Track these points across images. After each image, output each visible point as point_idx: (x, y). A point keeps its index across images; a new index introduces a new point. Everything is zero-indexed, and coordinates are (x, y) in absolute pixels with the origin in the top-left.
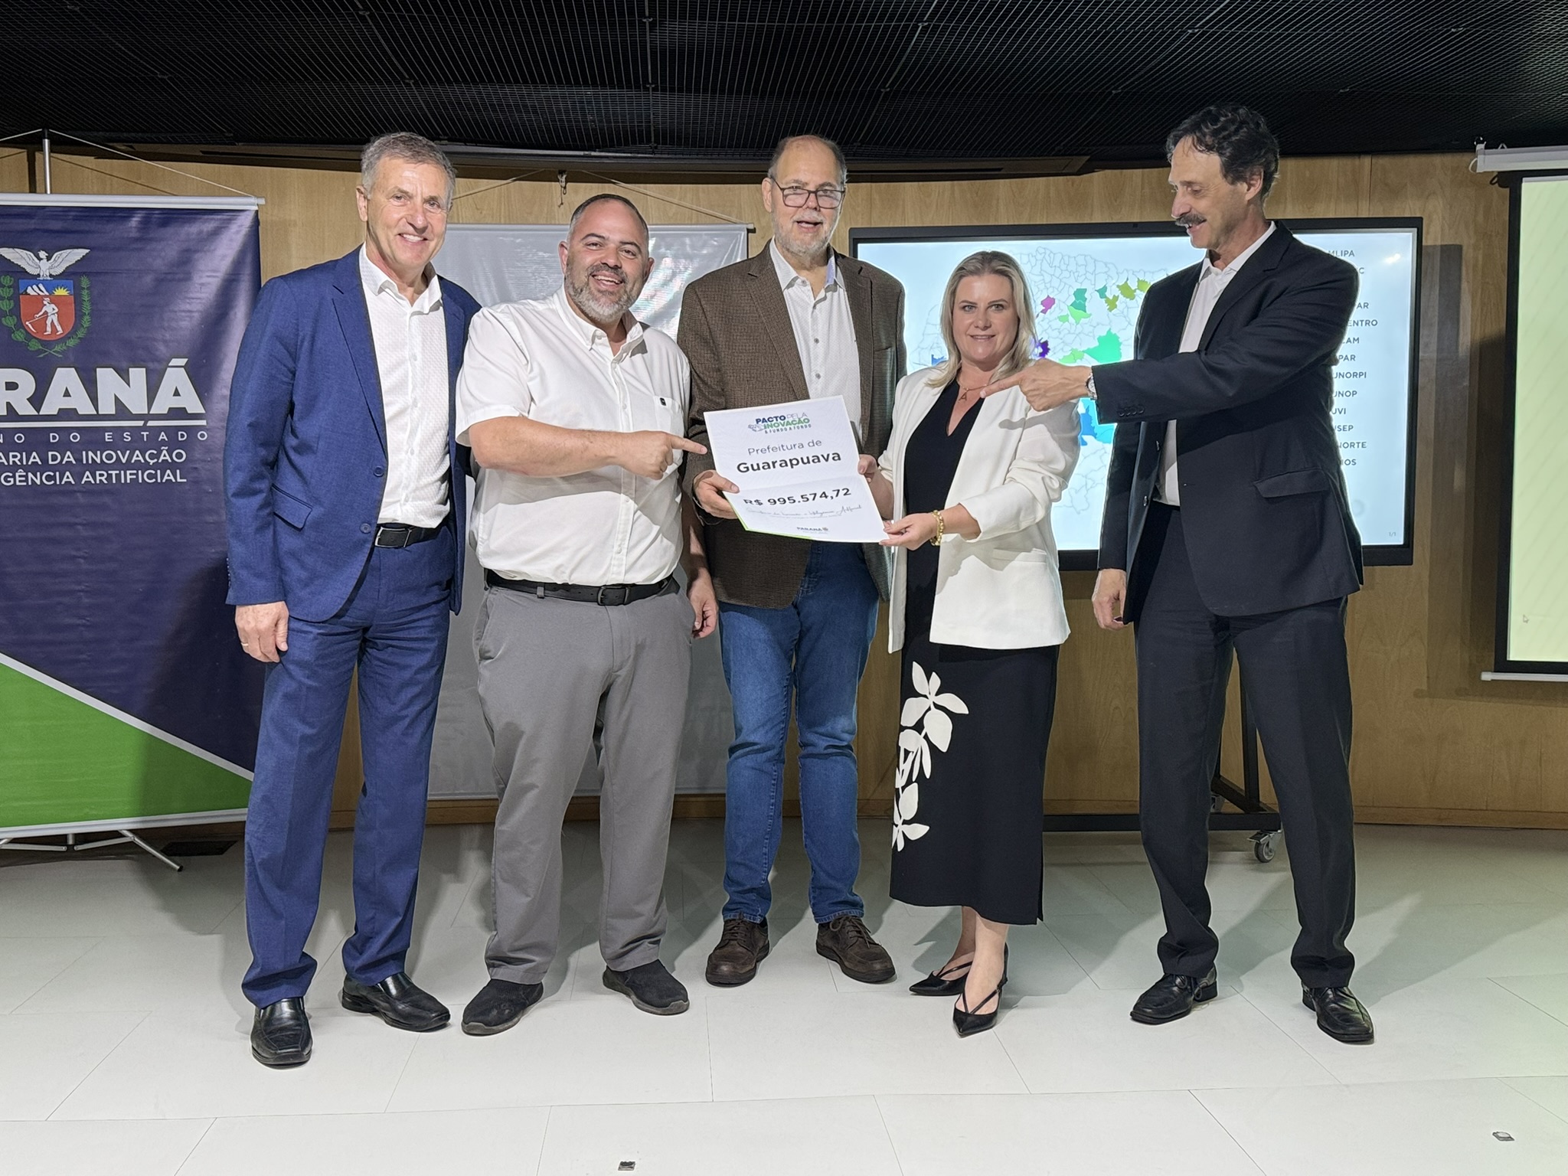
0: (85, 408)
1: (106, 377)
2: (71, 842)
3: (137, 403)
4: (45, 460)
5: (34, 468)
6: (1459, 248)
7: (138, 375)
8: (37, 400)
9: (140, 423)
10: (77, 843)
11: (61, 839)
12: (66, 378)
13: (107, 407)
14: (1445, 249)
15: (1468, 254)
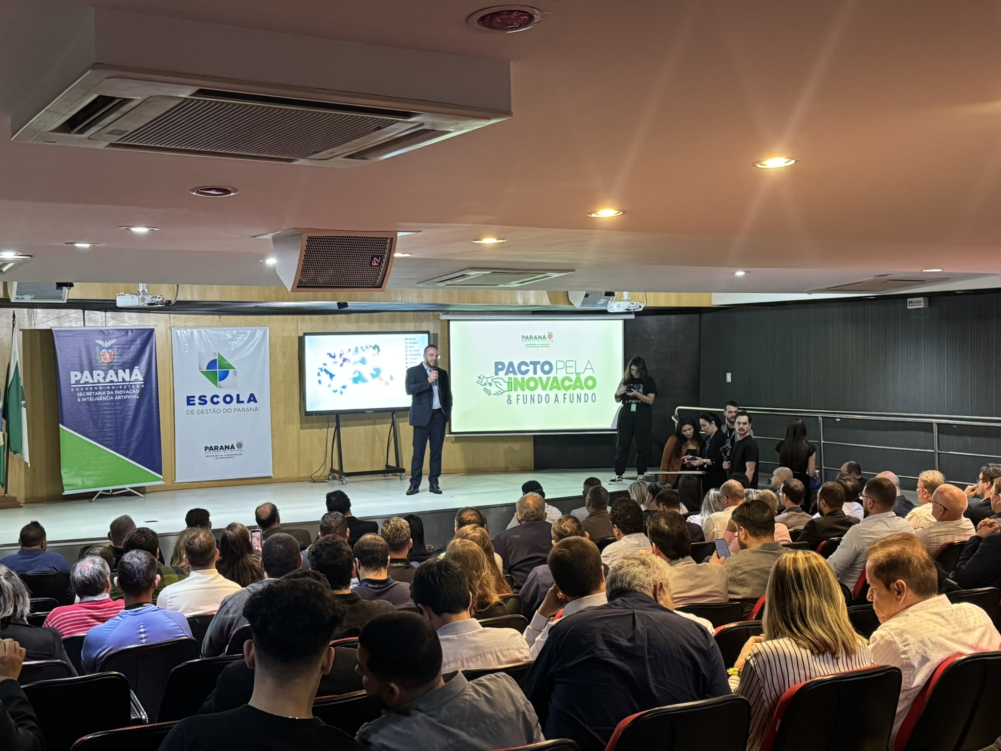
0: (116, 380)
1: (120, 372)
2: (111, 492)
3: (127, 379)
4: (106, 393)
5: (104, 396)
6: (437, 334)
7: (127, 371)
8: (104, 378)
9: (128, 383)
10: (113, 492)
11: (108, 491)
12: (111, 372)
13: (121, 380)
14: (434, 334)
15: (439, 336)
